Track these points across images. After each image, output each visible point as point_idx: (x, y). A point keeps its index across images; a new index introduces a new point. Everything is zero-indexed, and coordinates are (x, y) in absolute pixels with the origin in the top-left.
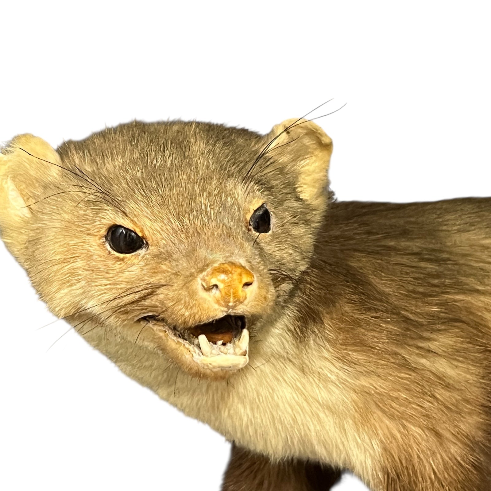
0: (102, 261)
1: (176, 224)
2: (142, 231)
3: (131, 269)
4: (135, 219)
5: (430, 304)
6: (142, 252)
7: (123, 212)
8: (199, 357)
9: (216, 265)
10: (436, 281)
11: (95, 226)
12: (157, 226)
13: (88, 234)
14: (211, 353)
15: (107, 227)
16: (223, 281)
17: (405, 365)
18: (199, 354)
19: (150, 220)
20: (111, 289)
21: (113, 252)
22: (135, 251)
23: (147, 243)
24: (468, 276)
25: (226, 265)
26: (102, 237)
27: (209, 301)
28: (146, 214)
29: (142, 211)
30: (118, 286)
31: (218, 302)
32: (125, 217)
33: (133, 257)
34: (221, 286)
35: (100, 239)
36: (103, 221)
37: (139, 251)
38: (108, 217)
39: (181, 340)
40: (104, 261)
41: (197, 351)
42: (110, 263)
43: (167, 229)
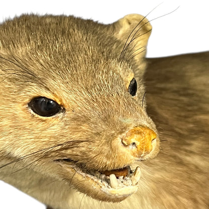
0: (27, 121)
1: (86, 95)
2: (61, 100)
3: (52, 127)
4: (55, 92)
5: (189, 122)
6: (60, 115)
7: (46, 87)
8: (108, 189)
9: (131, 128)
10: (190, 108)
11: (20, 97)
12: (72, 96)
13: (14, 102)
14: (118, 186)
15: (31, 98)
16: (139, 140)
17: (181, 163)
18: (108, 187)
19: (67, 93)
20: (34, 142)
21: (37, 116)
22: (54, 114)
23: (64, 109)
24: (205, 103)
25: (138, 128)
26: (25, 104)
27: (128, 154)
28: (63, 89)
29: (60, 86)
30: (42, 140)
31: (134, 154)
32: (48, 91)
33: (54, 119)
34: (138, 143)
35: (23, 105)
36: (28, 93)
37: (58, 115)
38: (33, 91)
39: (89, 176)
40: (29, 122)
41: (106, 184)
42: (34, 123)
43: (81, 99)
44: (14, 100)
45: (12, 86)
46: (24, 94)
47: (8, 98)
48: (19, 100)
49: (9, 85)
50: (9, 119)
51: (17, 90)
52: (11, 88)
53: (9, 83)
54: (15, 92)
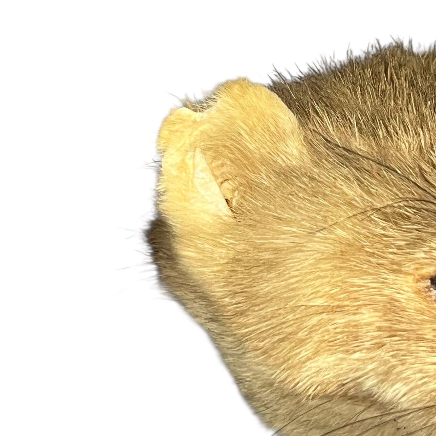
26: (423, 278)
44: (395, 267)
45: (391, 232)
46: (423, 255)
47: (381, 261)
48: (409, 267)
49: (384, 228)
50: (376, 310)
51: (402, 243)
52: (387, 236)
53: (382, 223)
54: (399, 248)
